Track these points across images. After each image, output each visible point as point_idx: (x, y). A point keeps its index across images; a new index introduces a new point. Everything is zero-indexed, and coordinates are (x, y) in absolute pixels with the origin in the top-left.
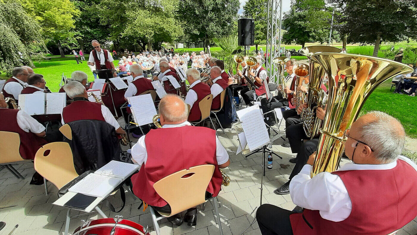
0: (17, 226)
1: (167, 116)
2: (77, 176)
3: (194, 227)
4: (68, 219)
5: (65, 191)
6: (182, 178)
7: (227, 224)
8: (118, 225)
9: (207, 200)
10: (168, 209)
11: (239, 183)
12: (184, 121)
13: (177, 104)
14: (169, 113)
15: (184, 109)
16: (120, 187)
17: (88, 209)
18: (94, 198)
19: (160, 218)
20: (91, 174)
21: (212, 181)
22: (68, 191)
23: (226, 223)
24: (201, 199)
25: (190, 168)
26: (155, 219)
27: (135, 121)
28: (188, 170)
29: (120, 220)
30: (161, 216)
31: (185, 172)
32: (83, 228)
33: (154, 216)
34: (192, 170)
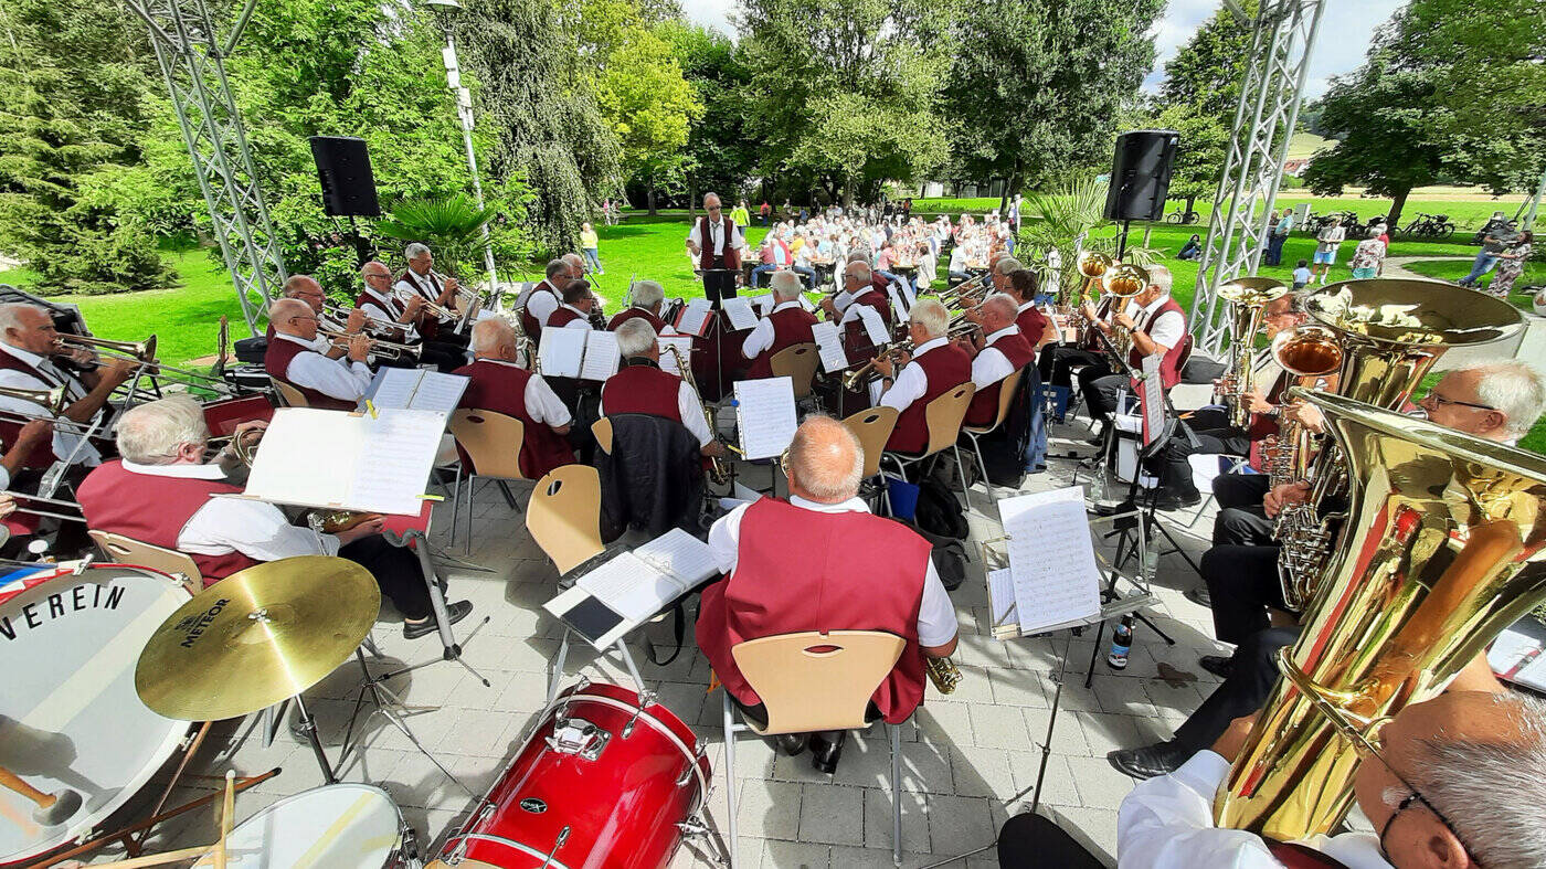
0: (488, 619)
1: (803, 479)
2: (599, 550)
3: (830, 775)
4: (565, 646)
5: (569, 583)
6: (807, 653)
7: (923, 805)
8: (643, 715)
9: (870, 724)
10: (759, 714)
11: (994, 683)
12: (845, 500)
13: (835, 450)
14: (810, 473)
15: (850, 469)
16: (675, 607)
17: (601, 643)
18: (616, 619)
19: (741, 727)
20: (627, 553)
21: (891, 676)
22: (574, 584)
23: (920, 800)
24: (854, 718)
25: (831, 633)
26: (730, 726)
27: (742, 446)
28: (825, 637)
29: (651, 704)
30: (745, 724)
31: (815, 638)
32: (578, 693)
33: (728, 717)
34: (835, 637)
